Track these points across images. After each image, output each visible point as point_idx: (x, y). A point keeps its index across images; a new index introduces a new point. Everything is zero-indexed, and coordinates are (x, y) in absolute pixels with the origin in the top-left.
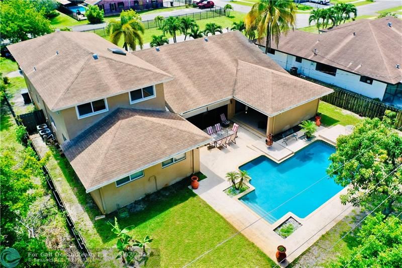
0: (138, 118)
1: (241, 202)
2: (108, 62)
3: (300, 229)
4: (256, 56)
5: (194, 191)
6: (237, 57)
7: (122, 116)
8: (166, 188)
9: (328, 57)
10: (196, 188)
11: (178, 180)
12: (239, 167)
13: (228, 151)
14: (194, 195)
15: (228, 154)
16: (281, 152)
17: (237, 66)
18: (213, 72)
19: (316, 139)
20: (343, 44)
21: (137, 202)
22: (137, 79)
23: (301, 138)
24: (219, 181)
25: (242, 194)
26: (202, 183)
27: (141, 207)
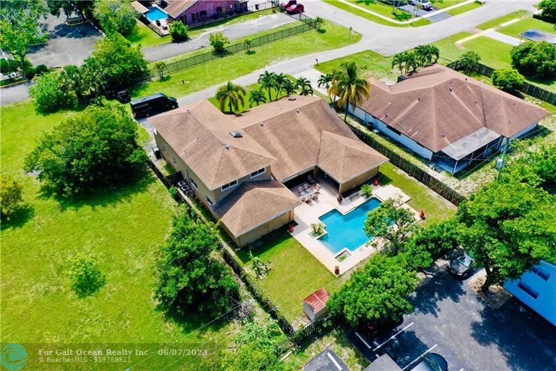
0: (257, 190)
1: (318, 241)
2: (236, 151)
3: (350, 257)
4: (336, 125)
5: (291, 234)
6: (321, 127)
7: (247, 189)
8: (274, 232)
9: (396, 120)
10: (292, 232)
11: (281, 226)
12: (319, 218)
13: (312, 205)
14: (291, 236)
15: (312, 208)
16: (348, 206)
17: (321, 137)
18: (303, 143)
19: (372, 197)
20: (409, 108)
21: (258, 241)
22: (255, 164)
23: (362, 196)
24: (305, 227)
25: (319, 236)
26: (295, 228)
27: (260, 244)
